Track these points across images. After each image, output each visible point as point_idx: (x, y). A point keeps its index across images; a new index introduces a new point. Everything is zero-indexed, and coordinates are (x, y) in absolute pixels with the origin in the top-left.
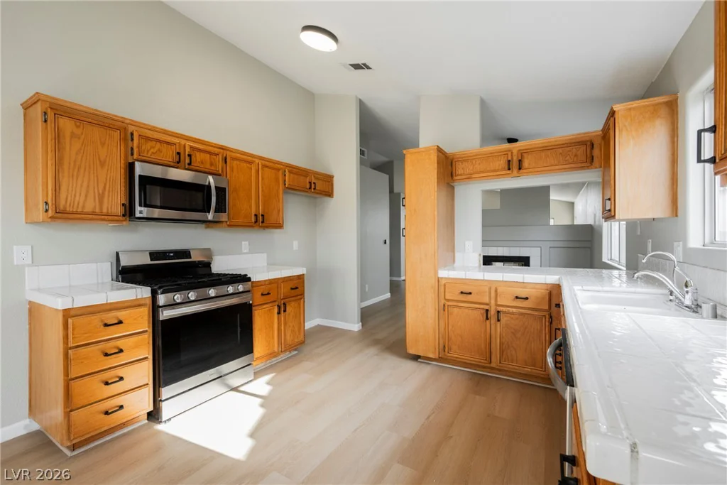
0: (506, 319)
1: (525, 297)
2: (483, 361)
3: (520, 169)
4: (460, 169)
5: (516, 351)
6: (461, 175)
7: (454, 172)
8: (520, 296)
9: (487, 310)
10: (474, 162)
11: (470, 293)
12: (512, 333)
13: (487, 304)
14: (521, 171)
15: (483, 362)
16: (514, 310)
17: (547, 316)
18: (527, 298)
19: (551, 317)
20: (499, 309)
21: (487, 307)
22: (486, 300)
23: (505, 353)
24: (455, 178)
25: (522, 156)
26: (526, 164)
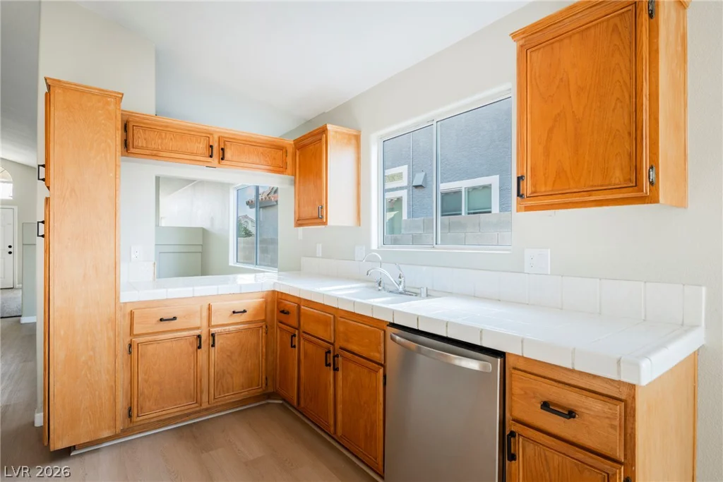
0: (221, 341)
1: (242, 310)
2: (193, 406)
3: (222, 159)
4: (139, 139)
5: (232, 378)
6: (142, 148)
7: (130, 141)
8: (236, 311)
9: (199, 337)
10: (164, 135)
11: (175, 318)
12: (228, 356)
13: (198, 328)
14: (223, 162)
15: (195, 407)
16: (231, 328)
17: (264, 327)
18: (245, 311)
19: (267, 327)
20: (213, 330)
21: (197, 332)
22: (198, 324)
23: (219, 384)
24: (132, 150)
25: (225, 145)
26: (228, 154)
